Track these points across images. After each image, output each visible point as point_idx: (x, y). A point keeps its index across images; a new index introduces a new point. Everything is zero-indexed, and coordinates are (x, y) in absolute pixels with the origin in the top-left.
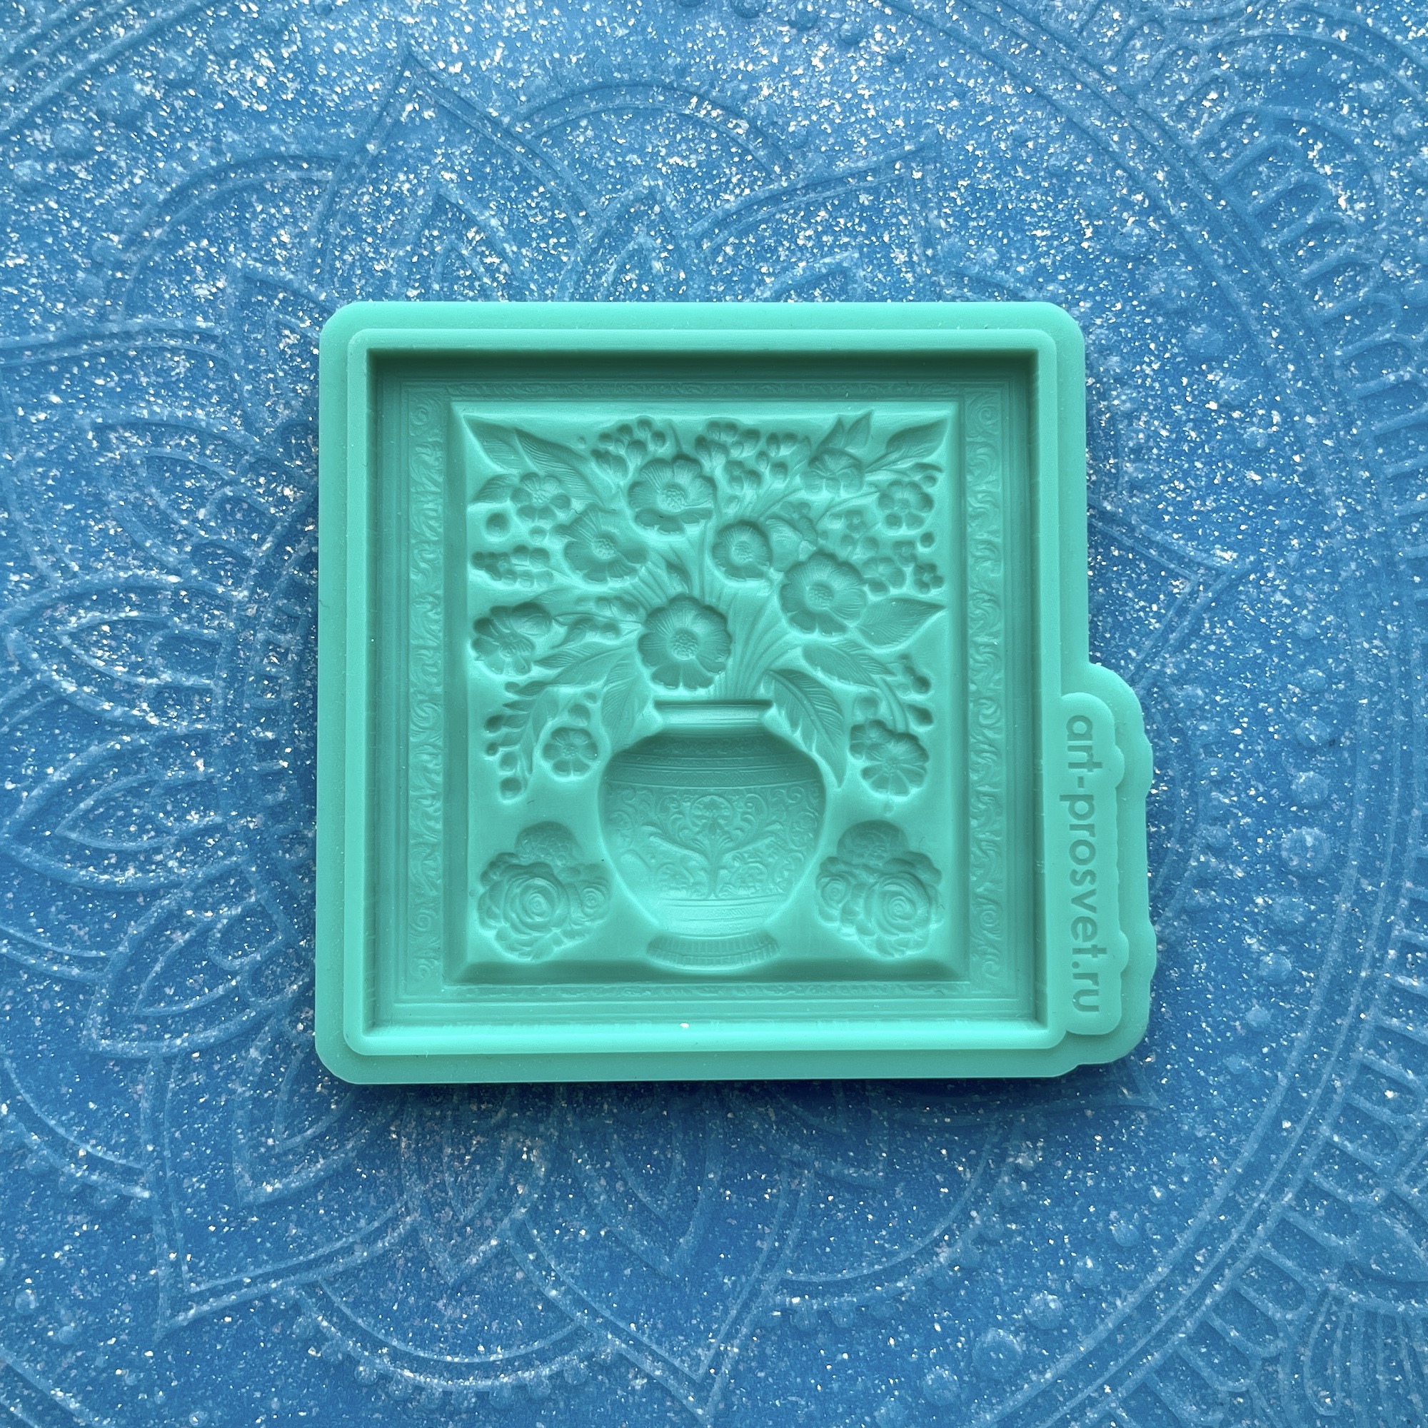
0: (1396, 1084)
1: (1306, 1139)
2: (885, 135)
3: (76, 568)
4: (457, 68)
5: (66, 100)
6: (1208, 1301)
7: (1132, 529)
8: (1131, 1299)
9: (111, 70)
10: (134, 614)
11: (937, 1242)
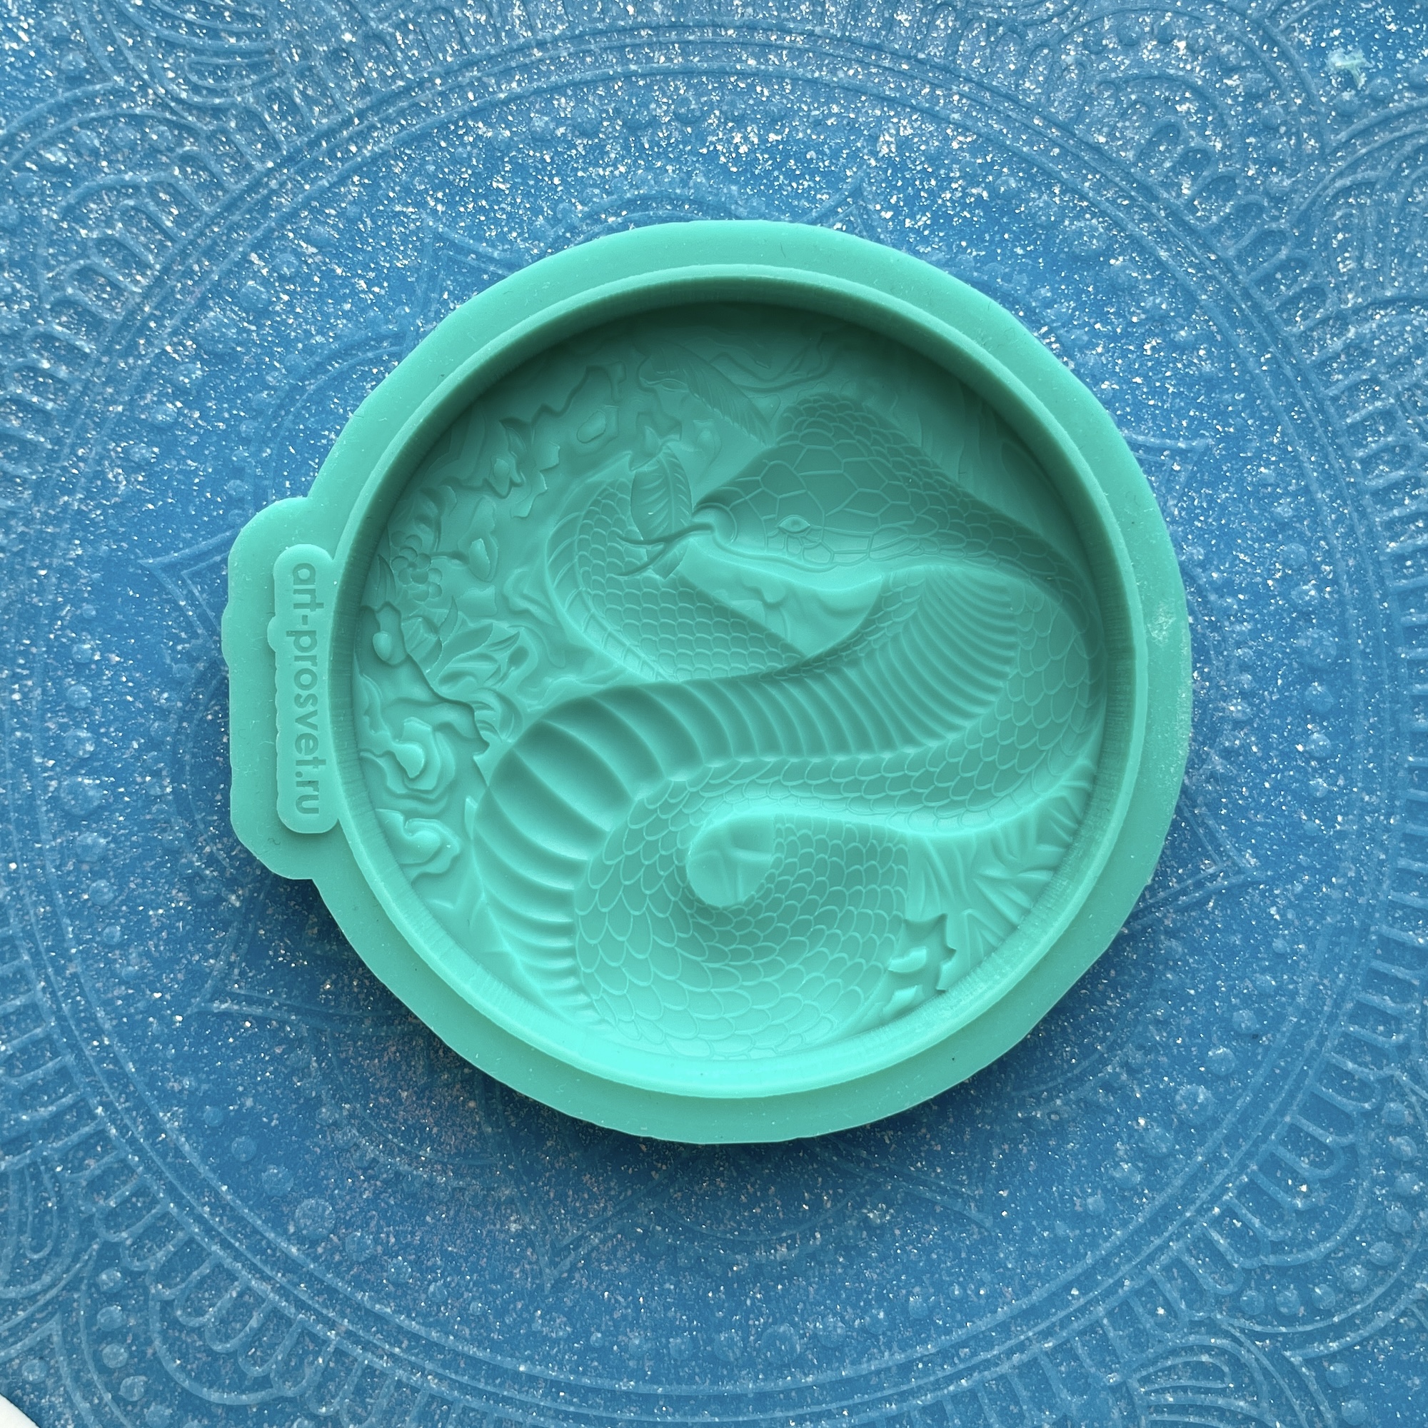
0: (1168, 1306)
1: (1082, 1310)
4: (888, 215)
5: (596, 88)
6: (951, 1388)
8: (897, 1356)
9: (641, 83)
11: (781, 1241)
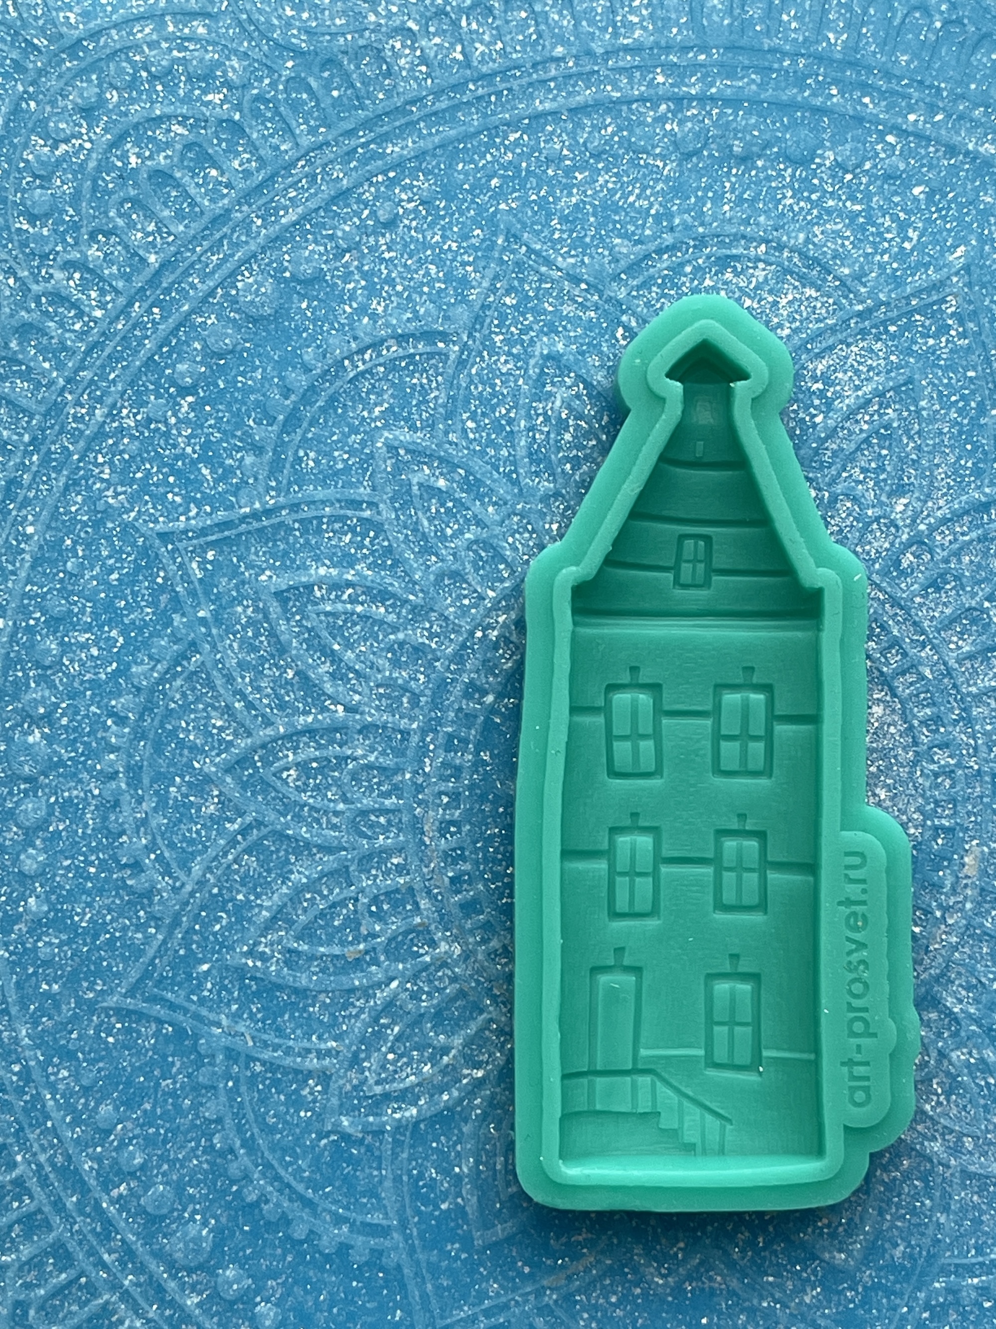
2: (476, 249)
3: (334, 1044)
7: (887, 304)
10: (396, 1029)
